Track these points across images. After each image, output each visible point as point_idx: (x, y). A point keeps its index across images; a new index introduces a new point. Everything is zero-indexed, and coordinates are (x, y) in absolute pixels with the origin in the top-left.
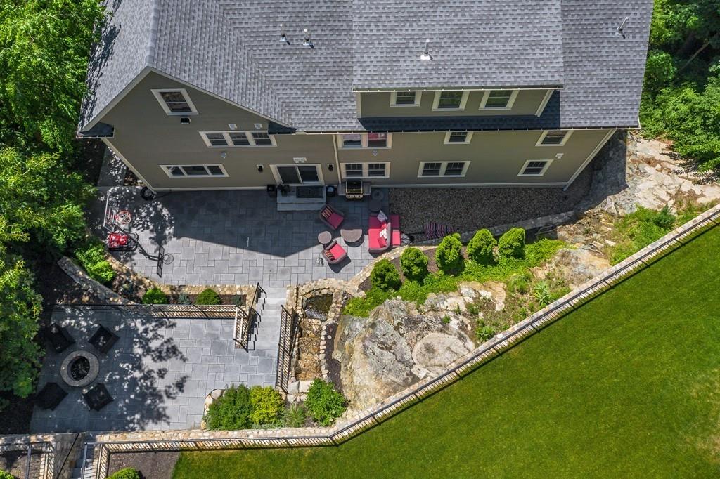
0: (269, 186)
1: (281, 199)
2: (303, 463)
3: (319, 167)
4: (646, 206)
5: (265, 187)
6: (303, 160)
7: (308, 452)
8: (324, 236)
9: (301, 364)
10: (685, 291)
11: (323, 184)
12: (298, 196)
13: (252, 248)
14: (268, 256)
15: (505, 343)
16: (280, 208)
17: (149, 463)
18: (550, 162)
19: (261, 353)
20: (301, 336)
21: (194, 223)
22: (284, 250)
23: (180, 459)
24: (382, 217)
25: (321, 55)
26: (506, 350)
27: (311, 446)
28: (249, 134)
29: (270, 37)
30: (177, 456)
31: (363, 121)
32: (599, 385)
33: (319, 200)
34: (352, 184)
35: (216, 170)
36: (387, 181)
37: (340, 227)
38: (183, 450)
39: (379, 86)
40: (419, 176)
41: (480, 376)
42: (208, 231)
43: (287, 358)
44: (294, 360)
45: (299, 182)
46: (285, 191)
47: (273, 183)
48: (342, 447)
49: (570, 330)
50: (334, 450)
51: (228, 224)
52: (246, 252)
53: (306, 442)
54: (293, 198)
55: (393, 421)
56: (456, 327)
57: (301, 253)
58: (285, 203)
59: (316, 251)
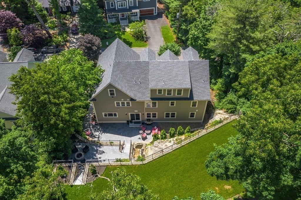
0: (127, 121)
1: (130, 124)
2: (136, 168)
3: (140, 114)
4: (217, 120)
5: (126, 122)
6: (137, 111)
7: (137, 166)
8: (141, 132)
9: (135, 156)
10: (225, 133)
11: (141, 121)
12: (134, 123)
13: (122, 135)
14: (126, 137)
15: (184, 144)
16: (130, 126)
17: (99, 168)
18: (195, 113)
19: (125, 153)
20: (135, 151)
21: (108, 130)
22: (130, 136)
23: (106, 168)
24: (155, 127)
25: (142, 85)
26: (184, 145)
27: (138, 165)
28: (125, 102)
29: (132, 81)
30: (105, 167)
31: (151, 98)
32: (206, 151)
33: (140, 124)
34: (148, 120)
35: (115, 115)
36: (157, 120)
37: (145, 130)
38: (107, 166)
39: (154, 88)
40: (165, 118)
41: (178, 150)
42: (111, 132)
43: (131, 154)
44: (133, 155)
45: (135, 120)
46: (131, 122)
47: (128, 120)
48: (145, 165)
49: (199, 141)
50: (144, 165)
51: (116, 130)
52: (121, 136)
53: (137, 164)
54: (133, 124)
55: (158, 159)
56: (173, 143)
57: (135, 137)
58: (131, 125)
59: (139, 136)
